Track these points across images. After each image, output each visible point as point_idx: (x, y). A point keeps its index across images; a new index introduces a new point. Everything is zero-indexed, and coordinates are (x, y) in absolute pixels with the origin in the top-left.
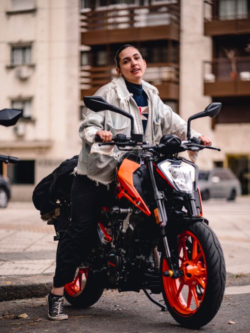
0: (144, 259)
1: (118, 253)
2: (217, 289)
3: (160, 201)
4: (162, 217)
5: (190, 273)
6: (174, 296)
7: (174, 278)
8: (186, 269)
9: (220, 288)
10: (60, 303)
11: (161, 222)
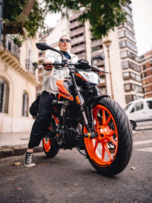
0: (73, 130)
1: (60, 128)
2: (128, 144)
3: (79, 91)
4: (81, 100)
5: (103, 134)
6: (92, 151)
7: (91, 138)
8: (100, 131)
9: (131, 142)
10: (31, 157)
11: (80, 103)
